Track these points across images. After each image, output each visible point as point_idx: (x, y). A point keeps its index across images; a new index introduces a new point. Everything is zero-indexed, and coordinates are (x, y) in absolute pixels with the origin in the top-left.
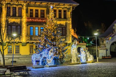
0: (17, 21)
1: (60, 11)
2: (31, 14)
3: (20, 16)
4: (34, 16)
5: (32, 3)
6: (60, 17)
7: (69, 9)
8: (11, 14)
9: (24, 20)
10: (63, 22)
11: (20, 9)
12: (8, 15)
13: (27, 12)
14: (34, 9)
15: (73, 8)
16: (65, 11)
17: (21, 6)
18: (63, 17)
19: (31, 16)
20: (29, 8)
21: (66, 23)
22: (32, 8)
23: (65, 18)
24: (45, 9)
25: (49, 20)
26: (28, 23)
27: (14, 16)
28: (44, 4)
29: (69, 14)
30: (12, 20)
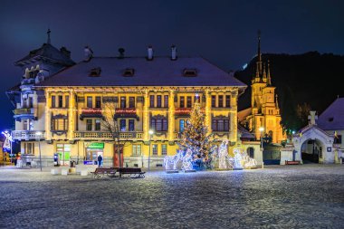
0: (162, 113)
1: (221, 97)
2: (182, 102)
3: (167, 107)
4: (186, 106)
5: (182, 88)
6: (221, 106)
7: (234, 93)
8: (156, 105)
9: (172, 111)
10: (225, 113)
11: (167, 97)
12: (152, 106)
13: (176, 100)
14: (186, 95)
15: (240, 92)
16: (228, 97)
17: (166, 94)
18: (224, 105)
19: (182, 106)
20: (179, 95)
21: (229, 114)
22: (182, 95)
23: (228, 106)
24: (201, 95)
25: (192, 113)
26: (177, 116)
27: (159, 106)
28: (198, 88)
29: (234, 101)
30: (156, 113)
